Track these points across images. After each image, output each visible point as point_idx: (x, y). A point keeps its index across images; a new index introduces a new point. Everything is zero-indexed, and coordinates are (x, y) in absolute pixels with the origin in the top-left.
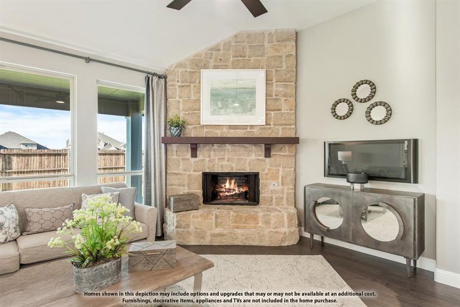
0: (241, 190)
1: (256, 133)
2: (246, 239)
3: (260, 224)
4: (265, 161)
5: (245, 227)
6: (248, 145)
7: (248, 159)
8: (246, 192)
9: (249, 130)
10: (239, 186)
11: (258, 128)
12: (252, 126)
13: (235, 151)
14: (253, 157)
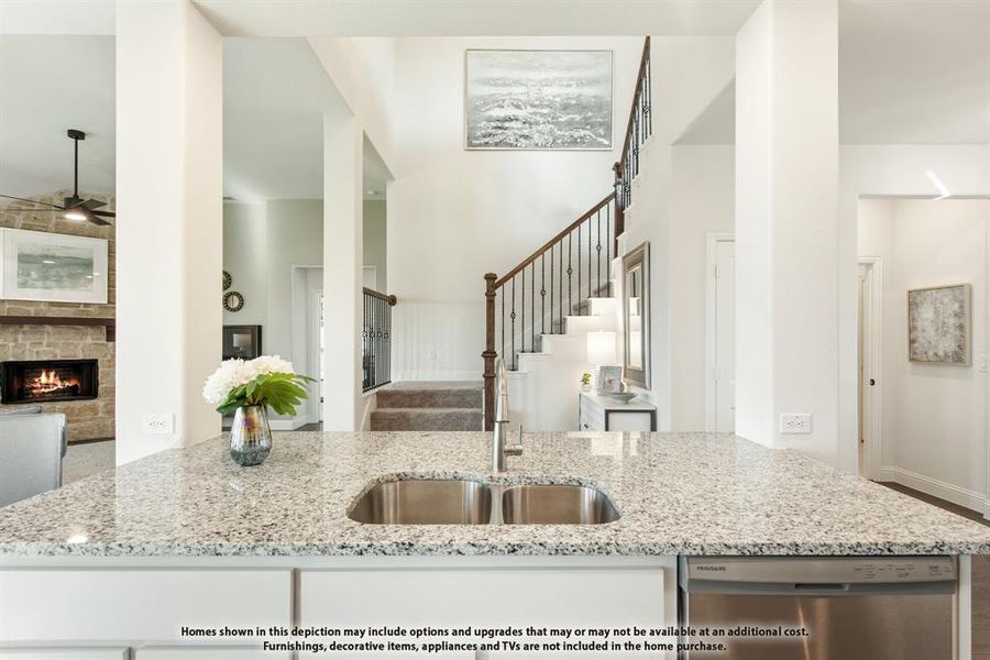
0: (67, 384)
1: (94, 313)
2: (80, 433)
3: (100, 414)
4: (106, 345)
5: (77, 421)
6: (81, 327)
7: (81, 343)
8: (75, 386)
9: (82, 308)
10: (62, 380)
11: (96, 307)
12: (86, 305)
13: (60, 333)
14: (89, 340)
